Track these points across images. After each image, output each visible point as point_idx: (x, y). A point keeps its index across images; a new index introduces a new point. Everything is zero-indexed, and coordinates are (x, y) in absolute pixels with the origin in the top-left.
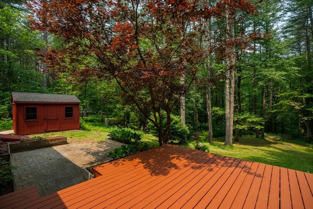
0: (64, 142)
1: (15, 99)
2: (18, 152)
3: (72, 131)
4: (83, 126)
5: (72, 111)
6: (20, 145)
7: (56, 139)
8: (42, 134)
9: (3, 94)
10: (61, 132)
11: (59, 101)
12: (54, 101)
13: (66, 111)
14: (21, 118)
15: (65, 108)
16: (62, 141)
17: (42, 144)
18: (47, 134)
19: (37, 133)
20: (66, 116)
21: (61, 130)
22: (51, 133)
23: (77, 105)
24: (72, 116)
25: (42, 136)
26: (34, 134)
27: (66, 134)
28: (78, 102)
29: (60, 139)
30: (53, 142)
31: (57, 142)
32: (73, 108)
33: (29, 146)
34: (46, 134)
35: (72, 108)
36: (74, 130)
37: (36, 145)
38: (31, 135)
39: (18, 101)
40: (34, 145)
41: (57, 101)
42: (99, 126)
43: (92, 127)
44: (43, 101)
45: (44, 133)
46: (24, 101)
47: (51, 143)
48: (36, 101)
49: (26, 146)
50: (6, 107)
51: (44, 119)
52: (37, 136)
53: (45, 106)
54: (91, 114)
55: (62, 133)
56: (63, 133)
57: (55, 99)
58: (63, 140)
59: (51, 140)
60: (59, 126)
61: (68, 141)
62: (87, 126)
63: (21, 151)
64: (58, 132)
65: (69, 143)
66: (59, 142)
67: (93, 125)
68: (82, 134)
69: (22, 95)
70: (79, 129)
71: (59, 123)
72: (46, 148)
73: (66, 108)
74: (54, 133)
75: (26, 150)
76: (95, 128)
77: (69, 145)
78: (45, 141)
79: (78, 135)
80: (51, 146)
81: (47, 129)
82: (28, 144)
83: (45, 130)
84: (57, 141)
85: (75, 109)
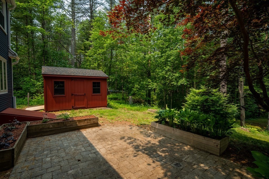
0: (94, 124)
1: (44, 72)
2: (39, 136)
3: (100, 108)
4: (109, 104)
5: (99, 86)
6: (41, 127)
7: (86, 119)
8: (70, 111)
9: (39, 72)
10: (88, 109)
11: (87, 75)
12: (82, 75)
13: (93, 86)
14: (50, 93)
15: (92, 83)
16: (92, 123)
17: (69, 126)
18: (75, 111)
19: (65, 110)
20: (94, 92)
21: (89, 107)
22: (79, 110)
23: (104, 79)
24: (99, 92)
25: (69, 113)
26: (62, 110)
27: (94, 112)
28: (105, 76)
29: (90, 120)
30: (82, 124)
31: (86, 124)
32: (101, 83)
33: (51, 128)
34: (73, 111)
35: (99, 83)
36: (101, 108)
37: (61, 127)
38: (59, 112)
39: (46, 73)
40: (58, 127)
41: (85, 75)
42: (123, 103)
43: (117, 105)
44: (71, 75)
45: (72, 109)
46: (52, 74)
47: (79, 125)
48: (63, 74)
49: (49, 128)
50: (40, 83)
51: (72, 95)
52: (64, 112)
53: (72, 80)
54: (112, 92)
55: (89, 111)
56: (91, 111)
57: (82, 73)
58: (94, 122)
59: (80, 121)
60: (86, 103)
61: (99, 122)
62: (113, 103)
63: (42, 136)
64: (86, 110)
65: (100, 126)
66: (89, 124)
67: (118, 103)
68: (112, 113)
69: (51, 68)
70: (106, 107)
71: (86, 100)
72: (73, 132)
73: (94, 83)
74: (82, 110)
75: (49, 133)
76: (121, 106)
77: (100, 127)
78: (72, 122)
79: (108, 114)
80: (78, 129)
81: (75, 105)
82: (51, 126)
83: (73, 107)
84: (86, 122)
85: (102, 84)
